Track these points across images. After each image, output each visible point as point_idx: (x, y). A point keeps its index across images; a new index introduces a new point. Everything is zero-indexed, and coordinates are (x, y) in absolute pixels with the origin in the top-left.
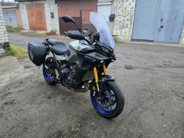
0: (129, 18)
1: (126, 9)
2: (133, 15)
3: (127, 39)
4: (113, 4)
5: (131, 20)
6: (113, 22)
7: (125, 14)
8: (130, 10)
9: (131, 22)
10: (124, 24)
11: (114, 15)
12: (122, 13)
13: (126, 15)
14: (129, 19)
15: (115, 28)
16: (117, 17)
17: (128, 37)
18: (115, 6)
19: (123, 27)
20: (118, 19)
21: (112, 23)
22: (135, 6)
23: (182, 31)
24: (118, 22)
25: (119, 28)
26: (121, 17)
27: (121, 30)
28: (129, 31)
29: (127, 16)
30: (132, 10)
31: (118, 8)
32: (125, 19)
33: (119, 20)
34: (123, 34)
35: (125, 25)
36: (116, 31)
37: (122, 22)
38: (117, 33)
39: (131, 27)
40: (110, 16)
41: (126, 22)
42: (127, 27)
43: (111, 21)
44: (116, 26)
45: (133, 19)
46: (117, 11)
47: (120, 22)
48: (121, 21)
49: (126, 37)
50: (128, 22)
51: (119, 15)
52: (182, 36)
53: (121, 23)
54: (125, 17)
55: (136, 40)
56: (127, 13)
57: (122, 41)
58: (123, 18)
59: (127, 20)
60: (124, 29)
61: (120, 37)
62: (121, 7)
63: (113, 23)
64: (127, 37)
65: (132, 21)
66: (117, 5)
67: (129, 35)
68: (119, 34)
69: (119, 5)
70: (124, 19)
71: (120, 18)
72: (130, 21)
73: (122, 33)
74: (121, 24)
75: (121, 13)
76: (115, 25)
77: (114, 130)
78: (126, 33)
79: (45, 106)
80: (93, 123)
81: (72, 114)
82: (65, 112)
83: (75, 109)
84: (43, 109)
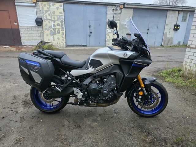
0: (60, 23)
1: (54, 12)
2: (64, 20)
3: (61, 45)
4: (38, 6)
5: (62, 25)
6: (41, 27)
7: (54, 18)
8: (59, 14)
9: (63, 28)
10: (55, 29)
11: (41, 19)
12: (51, 18)
13: (56, 19)
14: (60, 25)
15: (45, 34)
16: (45, 21)
17: (63, 43)
18: (41, 9)
19: (54, 33)
20: (47, 24)
21: (40, 28)
22: (64, 11)
23: (106, 36)
24: (48, 27)
25: (50, 33)
26: (50, 21)
27: (53, 36)
28: (63, 37)
29: (57, 21)
30: (61, 15)
31: (44, 11)
32: (56, 23)
33: (49, 25)
34: (56, 40)
35: (57, 30)
36: (47, 37)
37: (53, 27)
38: (49, 40)
39: (63, 33)
40: (36, 20)
41: (57, 27)
42: (59, 33)
43: (38, 25)
44: (46, 31)
45: (64, 24)
46: (44, 14)
47: (50, 27)
48: (51, 26)
49: (60, 43)
50: (60, 27)
51: (48, 20)
52: (106, 40)
53: (52, 28)
54: (54, 21)
55: (71, 45)
56: (56, 17)
57: (58, 47)
58: (52, 23)
59: (58, 25)
60: (56, 34)
61: (53, 44)
62: (48, 11)
63: (42, 28)
64: (61, 43)
65: (63, 26)
66: (43, 8)
67: (62, 41)
68: (51, 40)
69: (45, 8)
70: (55, 24)
72: (61, 27)
74: (52, 29)
75: (49, 18)
76: (44, 30)
77: (168, 122)
78: (59, 39)
79: (90, 138)
80: (152, 126)
81: (125, 129)
82: (118, 131)
83: (121, 123)
84: (94, 142)
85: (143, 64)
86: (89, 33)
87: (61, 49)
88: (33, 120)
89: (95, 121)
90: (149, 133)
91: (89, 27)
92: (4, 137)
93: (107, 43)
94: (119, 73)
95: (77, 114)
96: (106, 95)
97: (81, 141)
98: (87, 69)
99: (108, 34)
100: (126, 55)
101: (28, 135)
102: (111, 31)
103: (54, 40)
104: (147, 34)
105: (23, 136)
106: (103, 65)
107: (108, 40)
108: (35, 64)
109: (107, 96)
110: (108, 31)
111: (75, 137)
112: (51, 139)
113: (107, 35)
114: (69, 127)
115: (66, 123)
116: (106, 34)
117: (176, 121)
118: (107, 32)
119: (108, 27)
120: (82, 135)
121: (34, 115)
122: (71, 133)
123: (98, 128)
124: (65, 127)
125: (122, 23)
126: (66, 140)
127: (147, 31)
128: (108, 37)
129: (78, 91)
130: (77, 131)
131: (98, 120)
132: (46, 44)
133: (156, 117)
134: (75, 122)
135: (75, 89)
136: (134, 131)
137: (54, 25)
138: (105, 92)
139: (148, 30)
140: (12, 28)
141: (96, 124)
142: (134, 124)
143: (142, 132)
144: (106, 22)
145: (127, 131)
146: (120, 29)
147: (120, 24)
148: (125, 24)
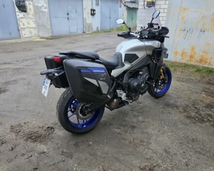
88: (81, 147)
90: (176, 106)
97: (152, 135)
99: (20, 20)
102: (24, 15)
104: (68, 19)
105: (100, 166)
106: (139, 58)
107: (21, 28)
110: (18, 15)
111: (144, 136)
112: (131, 149)
113: (19, 22)
114: (126, 132)
115: (117, 130)
116: (17, 20)
118: (18, 17)
119: (17, 9)
120: (145, 131)
121: (72, 143)
122: (136, 135)
123: (147, 120)
124: (123, 134)
125: (37, 5)
126: (142, 141)
127: (67, 16)
128: (21, 24)
129: (121, 93)
130: (137, 131)
131: (137, 114)
134: (124, 126)
135: (118, 91)
136: (167, 109)
139: (68, 14)
141: (140, 118)
142: (161, 105)
143: (172, 107)
144: (13, 3)
145: (165, 111)
146: (35, 12)
147: (34, 6)
148: (41, 7)
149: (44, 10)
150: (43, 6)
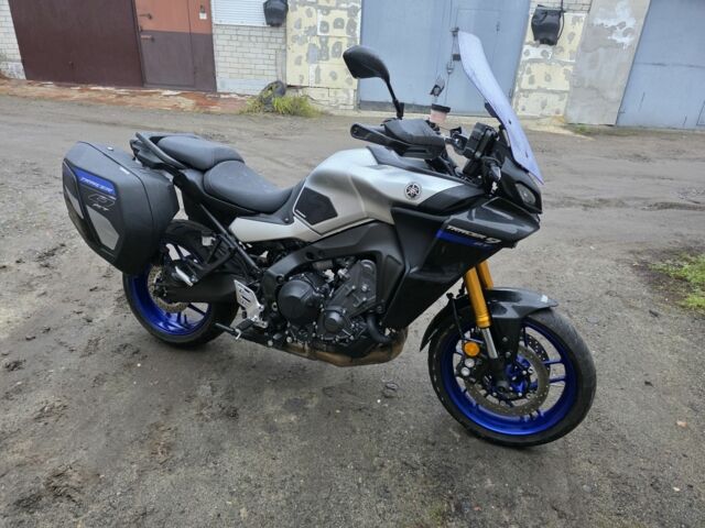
2: (359, 6)
3: (340, 101)
5: (352, 25)
6: (281, 29)
9: (353, 34)
10: (327, 42)
13: (332, 2)
14: (346, 22)
15: (291, 57)
16: (296, 9)
17: (346, 91)
19: (322, 53)
20: (300, 20)
21: (278, 33)
23: (516, 73)
24: (301, 33)
25: (307, 55)
26: (313, 9)
27: (315, 66)
29: (337, 8)
32: (330, 19)
33: (307, 23)
34: (326, 80)
35: (331, 43)
36: (297, 67)
37: (319, 33)
38: (302, 78)
40: (265, 4)
41: (333, 32)
42: (338, 54)
43: (272, 25)
44: (296, 45)
45: (358, 21)
47: (311, 31)
48: (315, 27)
49: (335, 93)
50: (342, 32)
51: (304, 3)
52: (517, 89)
53: (315, 34)
54: (327, 10)
55: (374, 103)
57: (326, 108)
58: (319, 17)
59: (338, 23)
60: (327, 59)
61: (314, 94)
63: (282, 35)
64: (341, 94)
65: (355, 29)
67: (346, 86)
68: (309, 80)
70: (326, 19)
71: (309, 14)
72: (349, 32)
73: (322, 77)
74: (315, 41)
76: (289, 40)
77: (569, 485)
78: (335, 78)
79: (244, 463)
80: (489, 483)
81: (382, 466)
82: (351, 466)
83: (380, 441)
84: (248, 480)
85: (482, 237)
86: (448, 57)
87: (335, 113)
88: (119, 356)
89: (296, 406)
90: (459, 508)
91: (451, 34)
92: (19, 390)
93: (517, 104)
94: (389, 256)
95: (254, 367)
96: (338, 329)
97: (212, 465)
98: (287, 223)
99: (528, 65)
100: (413, 191)
101: (80, 402)
102: (543, 53)
103: (318, 80)
105: (66, 402)
106: (336, 215)
107: (522, 90)
108: (102, 187)
109: (339, 331)
110: (527, 53)
111: (198, 448)
112: (129, 434)
113: (520, 72)
114: (203, 406)
115: (204, 390)
116: (517, 65)
117: (608, 491)
118: (524, 58)
119: (530, 36)
120: (227, 445)
121: (128, 340)
122: (197, 429)
123: (289, 436)
124: (195, 403)
125: (598, 21)
126: (169, 447)
128: (526, 77)
129: (248, 296)
130: (217, 427)
131: (309, 406)
132: (290, 94)
133: (530, 452)
134: (230, 394)
135: (240, 286)
136: (408, 480)
137: (324, 24)
138: (335, 316)
140: (193, 31)
141: (293, 418)
142: (426, 454)
143: (437, 494)
144: (528, 16)
145: (384, 474)
146: (583, 45)
147: (589, 25)
148: (614, 28)
149: (619, 40)
150: (622, 25)
